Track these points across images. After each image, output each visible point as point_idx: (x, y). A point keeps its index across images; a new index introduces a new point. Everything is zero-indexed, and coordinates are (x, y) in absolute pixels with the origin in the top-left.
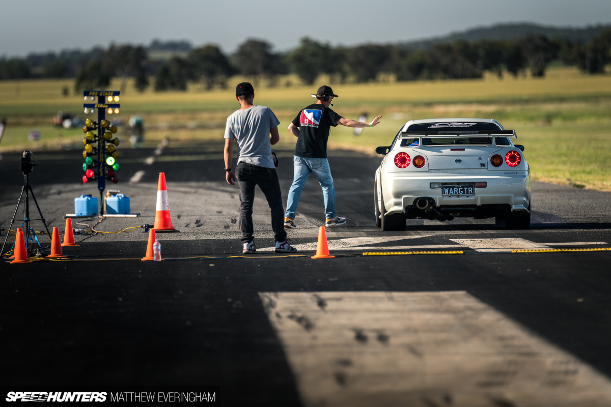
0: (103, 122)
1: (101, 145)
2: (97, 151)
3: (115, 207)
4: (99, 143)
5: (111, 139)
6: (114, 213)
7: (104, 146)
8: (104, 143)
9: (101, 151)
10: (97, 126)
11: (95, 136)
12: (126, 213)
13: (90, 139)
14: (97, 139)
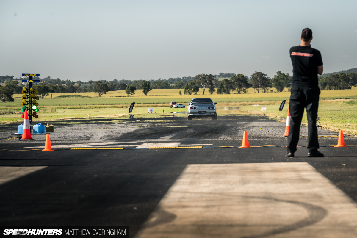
0: (31, 89)
1: (30, 100)
2: (28, 103)
3: (37, 130)
4: (29, 99)
5: (35, 97)
6: (37, 133)
7: (32, 100)
8: (32, 99)
9: (30, 102)
10: (28, 91)
11: (27, 95)
12: (42, 133)
13: (25, 97)
14: (28, 97)
